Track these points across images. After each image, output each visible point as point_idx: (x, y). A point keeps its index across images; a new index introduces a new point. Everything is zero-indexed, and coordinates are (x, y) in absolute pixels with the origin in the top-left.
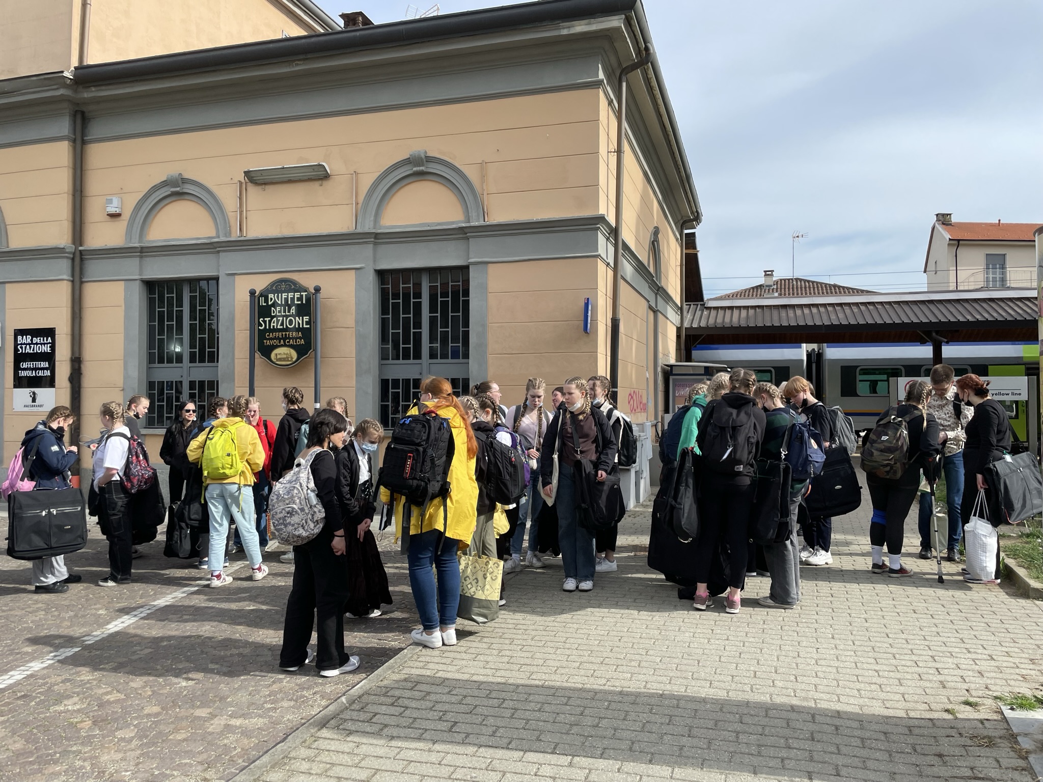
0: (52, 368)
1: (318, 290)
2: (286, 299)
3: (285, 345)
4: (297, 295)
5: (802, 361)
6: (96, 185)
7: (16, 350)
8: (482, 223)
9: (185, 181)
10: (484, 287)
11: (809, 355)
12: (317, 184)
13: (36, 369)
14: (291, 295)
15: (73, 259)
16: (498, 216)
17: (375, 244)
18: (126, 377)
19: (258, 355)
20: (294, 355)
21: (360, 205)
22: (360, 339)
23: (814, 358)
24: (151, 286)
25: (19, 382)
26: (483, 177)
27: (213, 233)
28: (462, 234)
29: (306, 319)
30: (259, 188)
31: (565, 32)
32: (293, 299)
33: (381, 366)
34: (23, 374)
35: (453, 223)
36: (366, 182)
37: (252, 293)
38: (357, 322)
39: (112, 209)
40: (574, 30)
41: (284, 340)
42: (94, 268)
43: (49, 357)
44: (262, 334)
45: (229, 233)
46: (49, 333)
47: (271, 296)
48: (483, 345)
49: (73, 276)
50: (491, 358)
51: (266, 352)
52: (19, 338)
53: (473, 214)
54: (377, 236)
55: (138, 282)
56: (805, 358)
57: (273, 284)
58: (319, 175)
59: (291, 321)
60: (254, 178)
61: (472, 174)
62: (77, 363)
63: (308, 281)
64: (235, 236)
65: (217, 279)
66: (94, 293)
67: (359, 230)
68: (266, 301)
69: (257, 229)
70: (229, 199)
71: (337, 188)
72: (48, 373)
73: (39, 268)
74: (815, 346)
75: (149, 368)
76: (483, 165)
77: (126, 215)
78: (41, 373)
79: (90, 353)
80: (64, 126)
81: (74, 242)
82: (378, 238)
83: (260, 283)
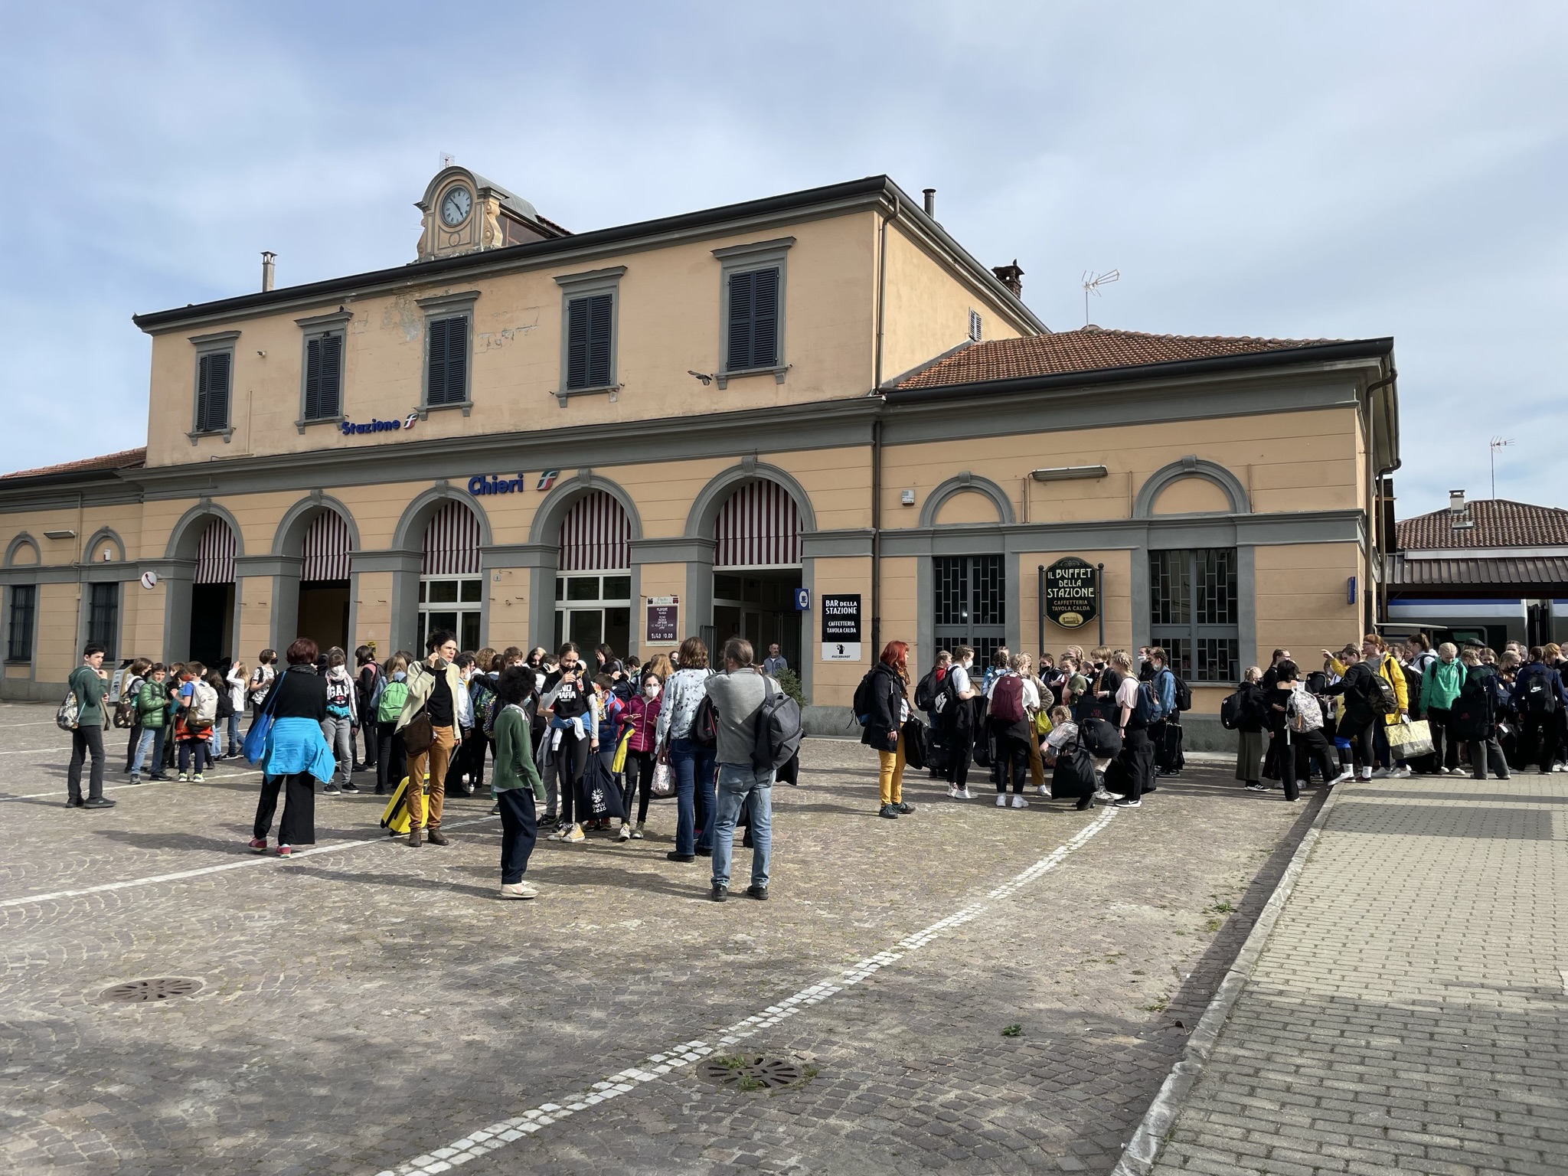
0: (858, 626)
1: (1101, 566)
2: (1073, 574)
3: (1072, 611)
4: (1083, 571)
5: (1523, 618)
6: (890, 479)
7: (824, 611)
8: (1249, 514)
9: (973, 477)
10: (1251, 565)
11: (1531, 611)
12: (1095, 480)
13: (843, 627)
14: (1077, 571)
15: (874, 540)
16: (1263, 508)
17: (1149, 529)
18: (920, 634)
19: (1047, 619)
20: (1081, 619)
21: (1135, 499)
22: (1135, 605)
23: (1537, 615)
24: (937, 560)
25: (828, 637)
26: (1249, 478)
27: (997, 519)
28: (1231, 522)
29: (1091, 589)
30: (1041, 484)
31: (1327, 368)
32: (1079, 574)
33: (1152, 628)
34: (830, 631)
35: (1220, 513)
36: (1140, 481)
37: (1041, 568)
38: (1133, 592)
39: (907, 500)
40: (1334, 368)
41: (1071, 604)
42: (888, 546)
43: (856, 618)
44: (1050, 602)
45: (1013, 520)
46: (856, 598)
47: (1058, 571)
48: (1251, 613)
49: (873, 552)
50: (1259, 624)
51: (1055, 616)
52: (827, 602)
53: (1240, 505)
54: (1151, 523)
55: (930, 559)
56: (1526, 616)
57: (1060, 562)
58: (1101, 474)
59: (1077, 592)
60: (1037, 477)
61: (1239, 474)
62: (876, 621)
63: (1093, 559)
64: (1018, 523)
65: (1001, 557)
66: (889, 566)
67: (1135, 518)
68: (1054, 575)
69: (1040, 514)
70: (1014, 494)
71: (1114, 483)
72: (854, 630)
73: (845, 545)
74: (1537, 602)
75: (935, 627)
76: (1249, 467)
77: (920, 503)
78: (847, 631)
79: (885, 614)
80: (867, 434)
81: (874, 526)
82: (1152, 525)
83: (1048, 561)
